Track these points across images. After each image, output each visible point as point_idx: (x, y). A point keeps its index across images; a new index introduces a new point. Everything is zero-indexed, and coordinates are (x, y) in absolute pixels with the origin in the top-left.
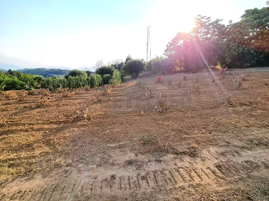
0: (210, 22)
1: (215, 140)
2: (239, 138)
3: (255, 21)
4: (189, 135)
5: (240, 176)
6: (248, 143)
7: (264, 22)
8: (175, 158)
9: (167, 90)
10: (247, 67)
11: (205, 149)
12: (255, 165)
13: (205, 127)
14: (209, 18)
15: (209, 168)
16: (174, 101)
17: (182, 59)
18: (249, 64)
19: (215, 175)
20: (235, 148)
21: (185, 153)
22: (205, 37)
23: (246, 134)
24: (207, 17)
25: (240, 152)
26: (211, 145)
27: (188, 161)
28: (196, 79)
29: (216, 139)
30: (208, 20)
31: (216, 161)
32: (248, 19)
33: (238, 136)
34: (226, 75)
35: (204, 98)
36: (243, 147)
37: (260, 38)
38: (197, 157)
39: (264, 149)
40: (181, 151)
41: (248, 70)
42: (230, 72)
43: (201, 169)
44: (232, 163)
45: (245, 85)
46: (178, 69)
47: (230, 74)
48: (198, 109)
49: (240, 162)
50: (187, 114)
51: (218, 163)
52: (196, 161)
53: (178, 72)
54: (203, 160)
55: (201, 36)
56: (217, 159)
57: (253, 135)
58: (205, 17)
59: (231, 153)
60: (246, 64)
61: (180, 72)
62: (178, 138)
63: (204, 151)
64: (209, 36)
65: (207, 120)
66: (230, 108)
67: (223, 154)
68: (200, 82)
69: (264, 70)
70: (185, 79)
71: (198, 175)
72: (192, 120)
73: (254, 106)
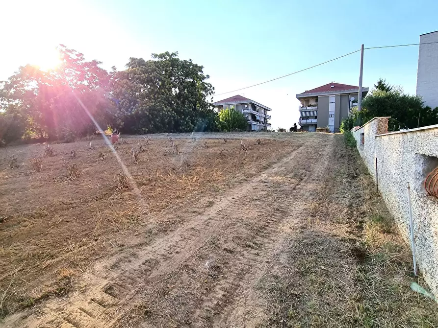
0: (84, 61)
1: (102, 249)
2: (136, 233)
3: (143, 75)
4: (57, 257)
5: (137, 287)
6: (146, 236)
7: (153, 78)
8: (24, 318)
9: (6, 179)
10: (145, 133)
11: (88, 270)
12: (154, 262)
13: (87, 232)
14: (81, 54)
15: (92, 300)
16: (24, 200)
17: (40, 116)
18: (147, 130)
19: (103, 306)
20: (131, 250)
21: (48, 296)
22: (79, 83)
23: (144, 224)
24: (77, 53)
25: (137, 253)
26: (97, 259)
27: (55, 308)
28: (72, 153)
29: (104, 246)
30: (80, 58)
31: (105, 282)
32: (135, 70)
33: (135, 231)
34: (120, 144)
35: (87, 184)
36: (140, 245)
37: (153, 97)
38: (72, 291)
39: (162, 237)
40: (38, 295)
41: (145, 137)
42: (125, 139)
43: (80, 309)
44: (127, 274)
45: (143, 157)
46: (34, 135)
47: (125, 143)
48: (75, 205)
49: (137, 268)
50: (53, 220)
51: (107, 284)
52: (71, 300)
53: (36, 141)
54: (83, 292)
55: (71, 81)
56: (106, 278)
57: (151, 223)
58: (73, 50)
59: (126, 259)
60: (143, 129)
61: (41, 140)
62: (33, 272)
63: (86, 275)
64: (86, 83)
65: (92, 219)
66: (126, 193)
67: (115, 266)
68: (79, 157)
69: (162, 137)
70: (50, 153)
71: (73, 324)
72: (64, 228)
73: (153, 184)
